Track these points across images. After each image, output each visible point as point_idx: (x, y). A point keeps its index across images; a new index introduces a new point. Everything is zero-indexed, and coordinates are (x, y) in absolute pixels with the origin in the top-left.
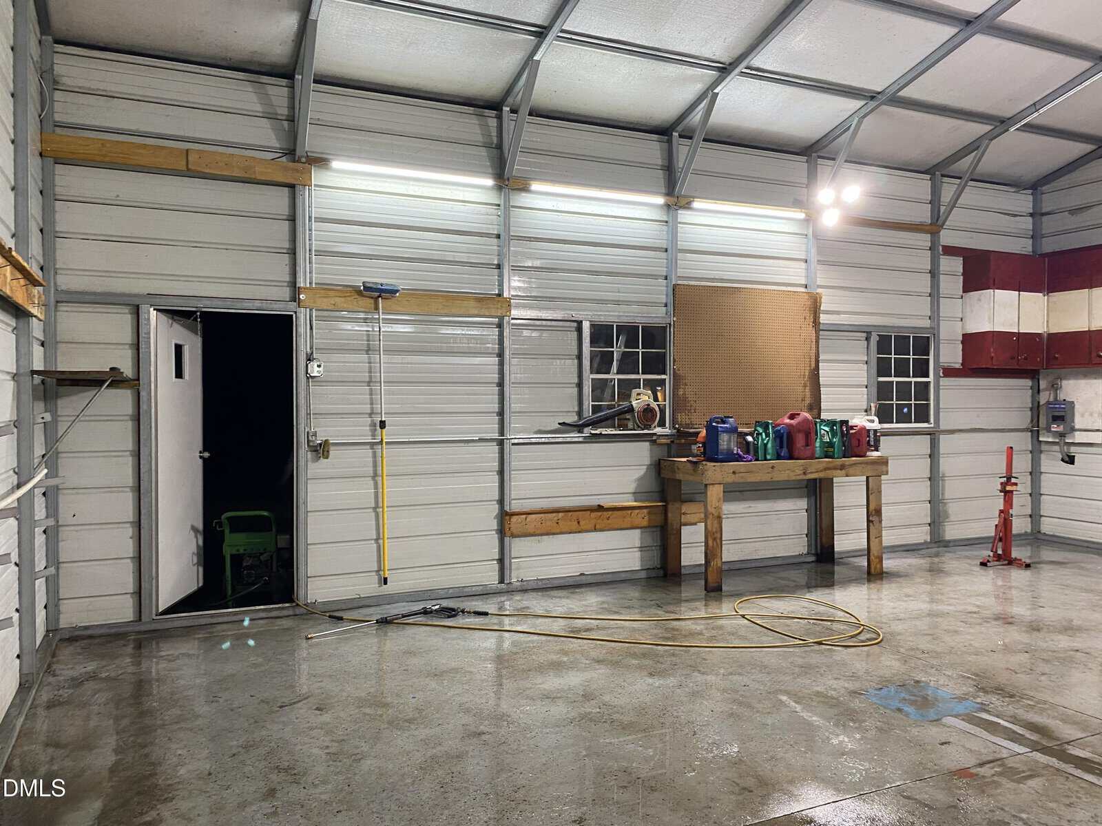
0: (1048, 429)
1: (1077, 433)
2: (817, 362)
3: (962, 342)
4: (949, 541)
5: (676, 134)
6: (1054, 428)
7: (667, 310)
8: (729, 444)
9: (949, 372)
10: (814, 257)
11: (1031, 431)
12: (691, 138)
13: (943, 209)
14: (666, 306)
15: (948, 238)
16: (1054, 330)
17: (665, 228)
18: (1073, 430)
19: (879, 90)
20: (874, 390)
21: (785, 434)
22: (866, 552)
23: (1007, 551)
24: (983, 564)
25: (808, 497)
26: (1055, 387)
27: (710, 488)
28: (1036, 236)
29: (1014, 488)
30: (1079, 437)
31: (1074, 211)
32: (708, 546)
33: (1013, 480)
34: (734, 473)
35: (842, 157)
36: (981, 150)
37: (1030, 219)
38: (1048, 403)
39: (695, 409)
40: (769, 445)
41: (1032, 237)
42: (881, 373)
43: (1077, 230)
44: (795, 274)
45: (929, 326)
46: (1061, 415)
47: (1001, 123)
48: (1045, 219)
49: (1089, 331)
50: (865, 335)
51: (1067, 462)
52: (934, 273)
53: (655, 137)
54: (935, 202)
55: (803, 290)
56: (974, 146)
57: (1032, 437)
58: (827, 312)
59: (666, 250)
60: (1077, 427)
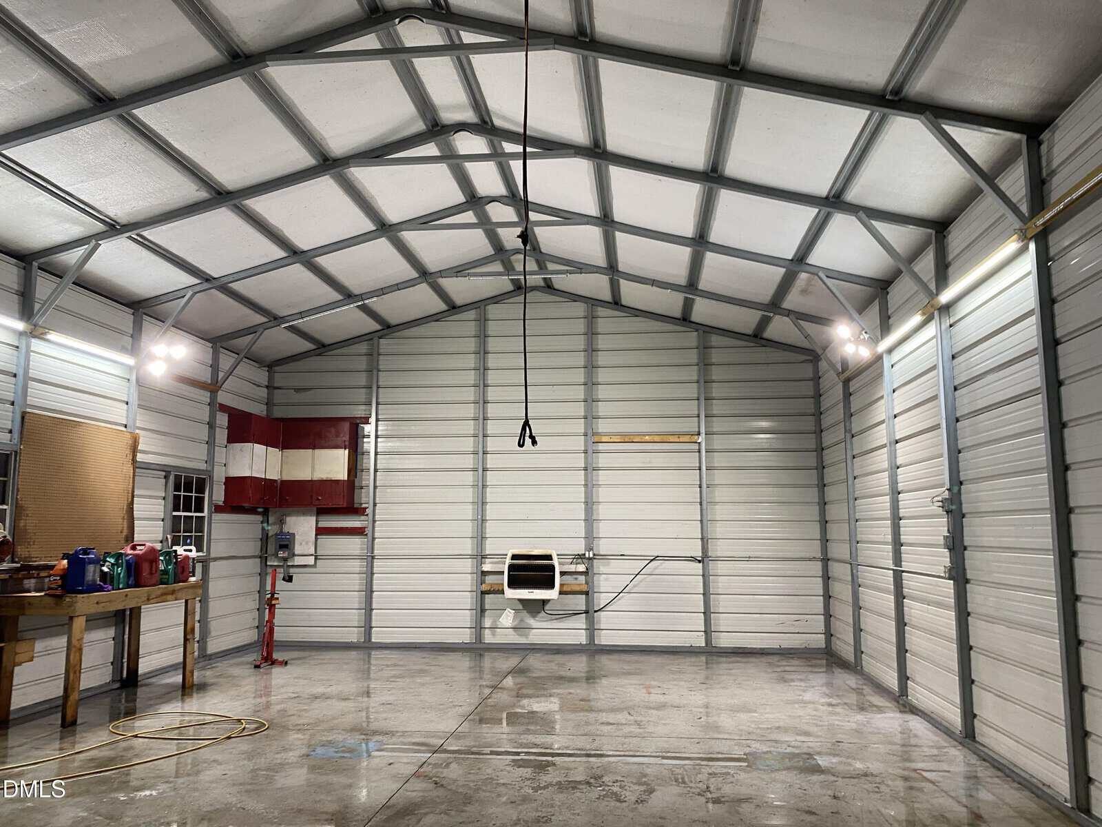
0: (276, 555)
1: (296, 558)
2: (133, 497)
3: (225, 484)
4: (211, 655)
5: (35, 264)
6: (281, 554)
7: (11, 437)
8: (94, 575)
9: (218, 509)
10: (134, 400)
11: (260, 557)
12: (61, 277)
13: (221, 375)
14: (11, 432)
15: (223, 398)
16: (285, 478)
17: (15, 353)
18: (294, 555)
19: (216, 276)
20: (169, 523)
21: (133, 564)
22: (182, 666)
23: (270, 654)
24: (257, 667)
25: (116, 625)
26: (282, 522)
27: (75, 620)
28: (269, 403)
29: (277, 602)
30: (298, 561)
31: (297, 390)
32: (68, 679)
33: (276, 596)
34: (97, 603)
35: (170, 321)
36: (258, 334)
37: (266, 390)
38: (276, 535)
39: (34, 542)
40: (121, 576)
41: (267, 404)
42: (176, 508)
43: (299, 404)
44: (119, 413)
45: (205, 469)
46: (286, 544)
47: (276, 319)
48: (276, 391)
49: (311, 481)
50: (164, 473)
51: (287, 581)
52: (211, 425)
53: (13, 261)
54: (215, 367)
55: (124, 429)
56: (252, 330)
57: (261, 563)
58: (144, 452)
59: (15, 376)
60: (296, 553)
